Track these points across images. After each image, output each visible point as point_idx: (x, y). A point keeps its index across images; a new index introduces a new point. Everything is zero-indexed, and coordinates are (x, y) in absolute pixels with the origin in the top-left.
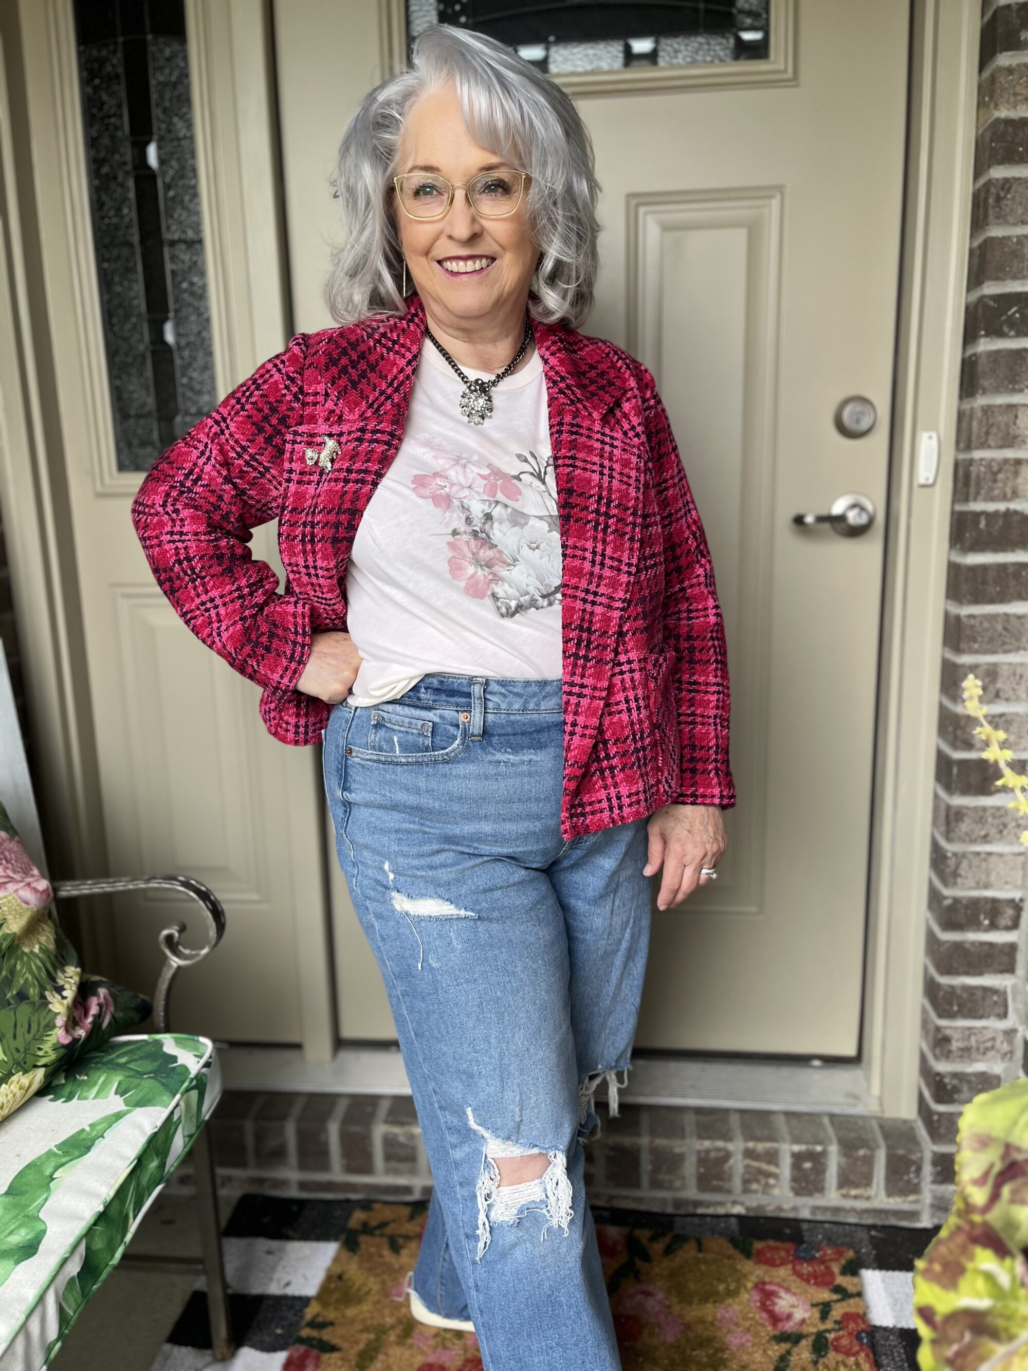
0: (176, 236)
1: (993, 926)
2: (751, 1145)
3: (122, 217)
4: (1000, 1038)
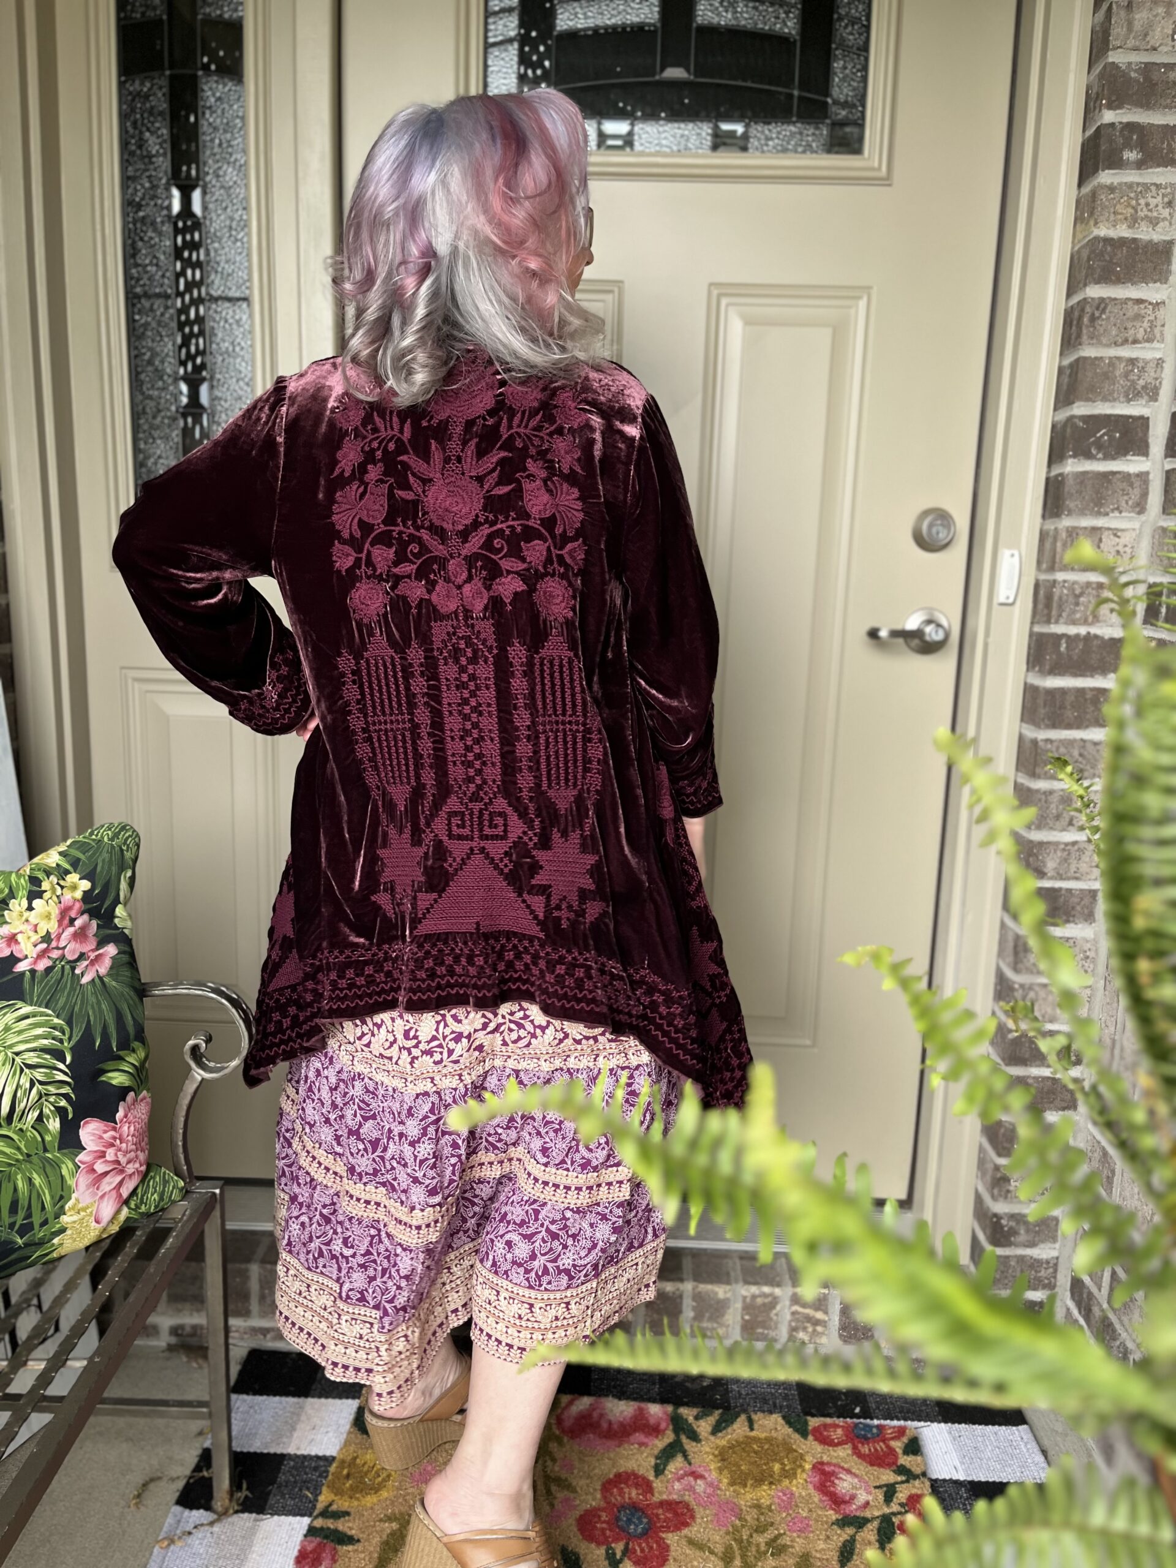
0: (219, 293)
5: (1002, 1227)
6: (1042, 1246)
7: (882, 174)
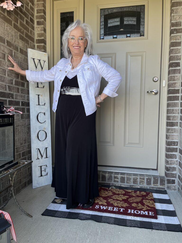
1: (174, 145)
2: (140, 177)
4: (176, 162)
5: (168, 169)
6: (174, 171)
7: (147, 38)
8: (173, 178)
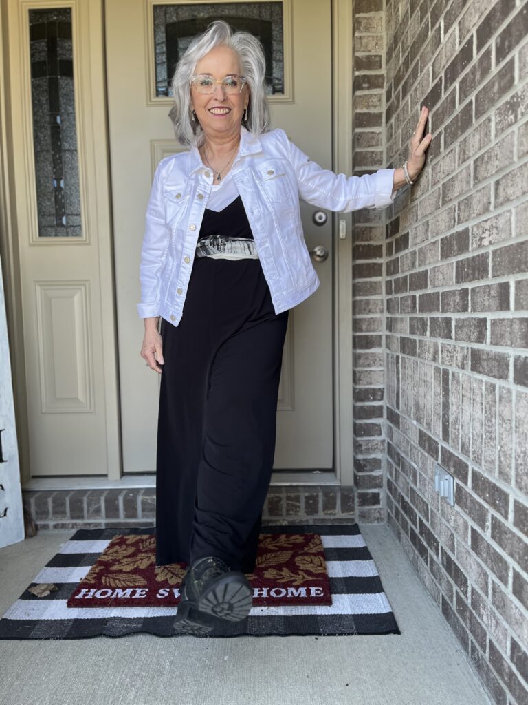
0: (67, 148)
1: (374, 399)
2: (289, 494)
3: (46, 140)
4: (379, 444)
5: (361, 464)
6: (376, 471)
7: (291, 100)
8: (375, 488)
